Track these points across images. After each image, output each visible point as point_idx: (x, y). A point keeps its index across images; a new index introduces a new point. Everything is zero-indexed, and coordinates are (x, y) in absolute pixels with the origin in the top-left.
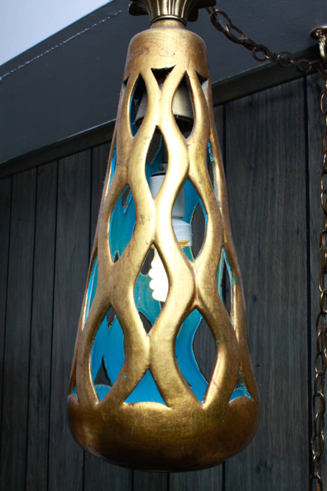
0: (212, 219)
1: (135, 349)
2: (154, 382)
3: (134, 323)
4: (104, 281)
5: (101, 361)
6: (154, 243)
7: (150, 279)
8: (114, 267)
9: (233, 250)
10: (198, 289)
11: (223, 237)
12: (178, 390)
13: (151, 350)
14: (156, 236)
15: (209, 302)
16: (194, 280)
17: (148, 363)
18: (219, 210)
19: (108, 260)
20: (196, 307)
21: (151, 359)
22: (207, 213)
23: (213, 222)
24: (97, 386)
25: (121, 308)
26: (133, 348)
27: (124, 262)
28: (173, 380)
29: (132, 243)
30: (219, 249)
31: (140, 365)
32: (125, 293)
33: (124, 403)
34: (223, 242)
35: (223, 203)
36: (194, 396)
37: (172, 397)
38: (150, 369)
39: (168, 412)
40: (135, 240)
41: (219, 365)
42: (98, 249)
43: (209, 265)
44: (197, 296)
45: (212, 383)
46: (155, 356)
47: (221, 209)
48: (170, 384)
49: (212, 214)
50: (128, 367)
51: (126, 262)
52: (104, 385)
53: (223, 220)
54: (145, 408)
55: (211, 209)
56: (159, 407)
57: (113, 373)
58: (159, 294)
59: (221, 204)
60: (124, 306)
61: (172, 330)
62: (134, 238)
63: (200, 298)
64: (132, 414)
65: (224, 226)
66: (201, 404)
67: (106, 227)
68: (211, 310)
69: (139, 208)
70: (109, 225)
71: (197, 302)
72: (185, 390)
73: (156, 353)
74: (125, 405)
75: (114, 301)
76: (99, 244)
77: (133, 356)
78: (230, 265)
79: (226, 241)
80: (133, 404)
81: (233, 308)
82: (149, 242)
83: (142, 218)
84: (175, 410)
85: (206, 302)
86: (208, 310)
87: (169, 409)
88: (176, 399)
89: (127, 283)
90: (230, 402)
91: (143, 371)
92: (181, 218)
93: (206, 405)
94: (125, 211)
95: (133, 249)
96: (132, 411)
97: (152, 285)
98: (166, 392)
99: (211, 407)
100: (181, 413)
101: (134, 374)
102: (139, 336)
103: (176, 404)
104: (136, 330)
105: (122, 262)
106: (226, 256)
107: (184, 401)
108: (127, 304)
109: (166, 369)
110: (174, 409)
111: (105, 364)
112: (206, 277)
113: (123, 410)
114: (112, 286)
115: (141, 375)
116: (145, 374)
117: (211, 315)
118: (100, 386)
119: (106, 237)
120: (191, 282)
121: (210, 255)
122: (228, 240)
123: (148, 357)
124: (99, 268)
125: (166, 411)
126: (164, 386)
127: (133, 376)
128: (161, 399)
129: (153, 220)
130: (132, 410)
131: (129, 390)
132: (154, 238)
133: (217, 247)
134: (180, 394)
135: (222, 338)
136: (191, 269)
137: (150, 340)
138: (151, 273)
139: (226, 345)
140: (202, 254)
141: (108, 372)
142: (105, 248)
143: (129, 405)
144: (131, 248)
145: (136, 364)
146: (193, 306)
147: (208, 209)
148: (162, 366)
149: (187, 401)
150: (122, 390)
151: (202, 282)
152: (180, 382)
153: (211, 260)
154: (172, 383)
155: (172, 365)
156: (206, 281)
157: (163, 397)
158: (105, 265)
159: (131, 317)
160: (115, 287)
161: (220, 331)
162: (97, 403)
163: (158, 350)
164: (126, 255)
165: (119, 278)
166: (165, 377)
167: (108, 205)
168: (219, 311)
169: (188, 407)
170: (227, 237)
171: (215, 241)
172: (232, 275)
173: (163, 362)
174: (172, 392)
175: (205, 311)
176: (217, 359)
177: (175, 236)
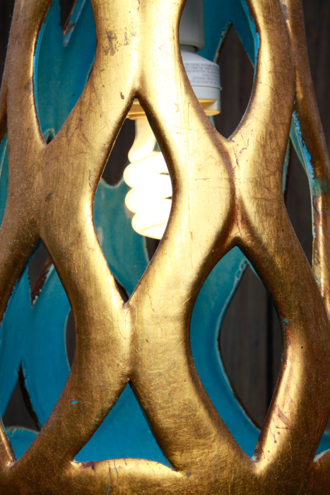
0: (271, 42)
1: (97, 337)
2: (140, 412)
3: (95, 278)
4: (23, 185)
5: (16, 375)
6: (139, 97)
7: (126, 189)
8: (46, 153)
9: (315, 117)
10: (241, 202)
11: (295, 86)
12: (198, 432)
13: (135, 338)
14: (142, 80)
15: (266, 231)
16: (231, 181)
17: (127, 369)
18: (285, 24)
19: (31, 137)
20: (238, 242)
21: (135, 360)
22: (258, 30)
23: (272, 50)
24: (9, 430)
25: (64, 244)
26: (93, 336)
27: (69, 142)
28: (187, 407)
29: (87, 97)
30: (286, 112)
31: (110, 375)
32: (72, 210)
33: (73, 463)
34: (295, 97)
35: (294, 11)
36: (235, 445)
37: (185, 448)
38: (132, 384)
39: (177, 480)
40: (94, 90)
41: (291, 375)
42: (9, 115)
43: (264, 146)
44: (239, 217)
45: (275, 416)
46: (144, 352)
47: (288, 22)
48: (179, 416)
49: (270, 31)
50: (81, 380)
51: (75, 139)
52: (23, 429)
53: (294, 49)
54: (121, 473)
55: (268, 20)
56: (155, 470)
57: (45, 401)
58: (147, 222)
59: (288, 12)
60: (71, 239)
61: (183, 292)
62: (92, 85)
63: (246, 222)
64: (91, 488)
65: (297, 60)
66: (251, 464)
67: (26, 65)
68: (271, 250)
69: (102, 14)
70: (32, 59)
71: (238, 231)
72: (214, 431)
73: (146, 345)
74: (75, 465)
75: (47, 229)
76: (10, 104)
77: (93, 353)
78: (309, 151)
79: (300, 96)
80: (93, 466)
81: (317, 248)
82: (127, 95)
83: (110, 38)
84: (192, 477)
85: (260, 231)
86: (265, 249)
87: (179, 475)
88: (195, 452)
89: (76, 188)
90: (317, 458)
91: (117, 388)
92: (195, 50)
93: (262, 466)
94: (67, 41)
95: (89, 110)
96: (91, 480)
97: (131, 202)
98: (171, 437)
99: (273, 469)
100: (205, 483)
101: (96, 396)
102: (105, 307)
103: (193, 463)
104: (98, 294)
105: (65, 140)
106: (302, 130)
107: (212, 455)
108: (79, 235)
109: (169, 384)
110: (188, 474)
111: (26, 381)
112: (258, 173)
113: (70, 478)
114: (43, 197)
115: (111, 396)
116: (119, 393)
117: (271, 261)
118: (15, 429)
119: (26, 88)
120: (225, 184)
121: (267, 126)
122: (305, 94)
123: (127, 356)
124: (11, 159)
125: (169, 479)
126: (165, 420)
127: (93, 401)
128: (160, 453)
129: (134, 42)
130: (91, 477)
131: (84, 431)
132: (137, 85)
133: (282, 106)
134: (202, 441)
135: (296, 313)
136: (224, 155)
137: (133, 317)
138: (129, 175)
139: (306, 329)
140: (248, 122)
141: (33, 400)
142: (23, 111)
143: (84, 466)
144: (84, 109)
145: (101, 372)
146: (229, 240)
147: (260, 20)
148: (160, 375)
149: (218, 456)
150: (67, 433)
151: (250, 186)
152: (201, 412)
153: (269, 135)
154: (184, 414)
155: (183, 373)
156: (258, 183)
157: (164, 447)
158: (25, 151)
159: (87, 265)
160: (48, 198)
161: (292, 298)
162: (9, 464)
163: (152, 341)
164: (74, 123)
165: (59, 176)
166: (167, 402)
167: (29, 13)
168: (289, 252)
169: (222, 469)
170: (304, 86)
171: (277, 92)
172: (315, 174)
173: (162, 367)
174: (184, 436)
175: (258, 251)
176: (285, 361)
177: (186, 80)
